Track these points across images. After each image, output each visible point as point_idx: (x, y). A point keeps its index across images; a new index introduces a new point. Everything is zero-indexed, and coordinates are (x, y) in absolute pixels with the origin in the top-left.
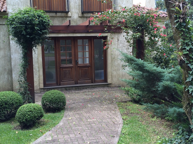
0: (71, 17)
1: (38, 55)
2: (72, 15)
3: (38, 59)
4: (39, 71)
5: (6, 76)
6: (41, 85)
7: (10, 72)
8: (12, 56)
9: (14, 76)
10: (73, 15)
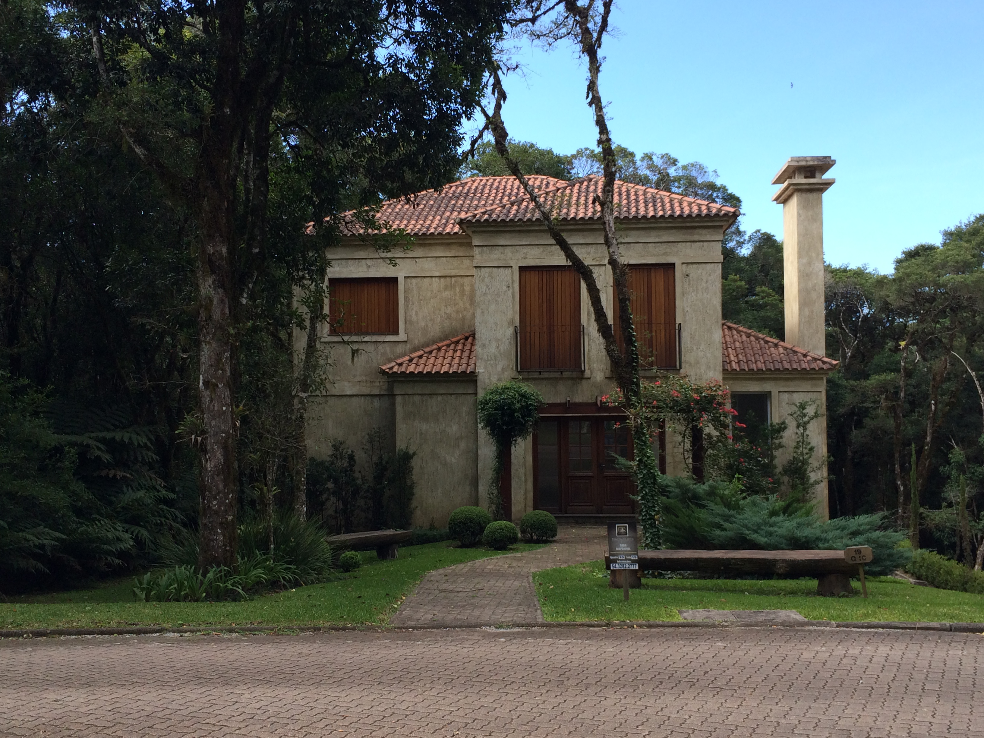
0: (590, 378)
1: (525, 450)
2: (591, 374)
3: (524, 458)
4: (526, 481)
5: (468, 489)
6: (528, 508)
7: (475, 482)
8: (479, 452)
9: (481, 488)
10: (594, 375)
